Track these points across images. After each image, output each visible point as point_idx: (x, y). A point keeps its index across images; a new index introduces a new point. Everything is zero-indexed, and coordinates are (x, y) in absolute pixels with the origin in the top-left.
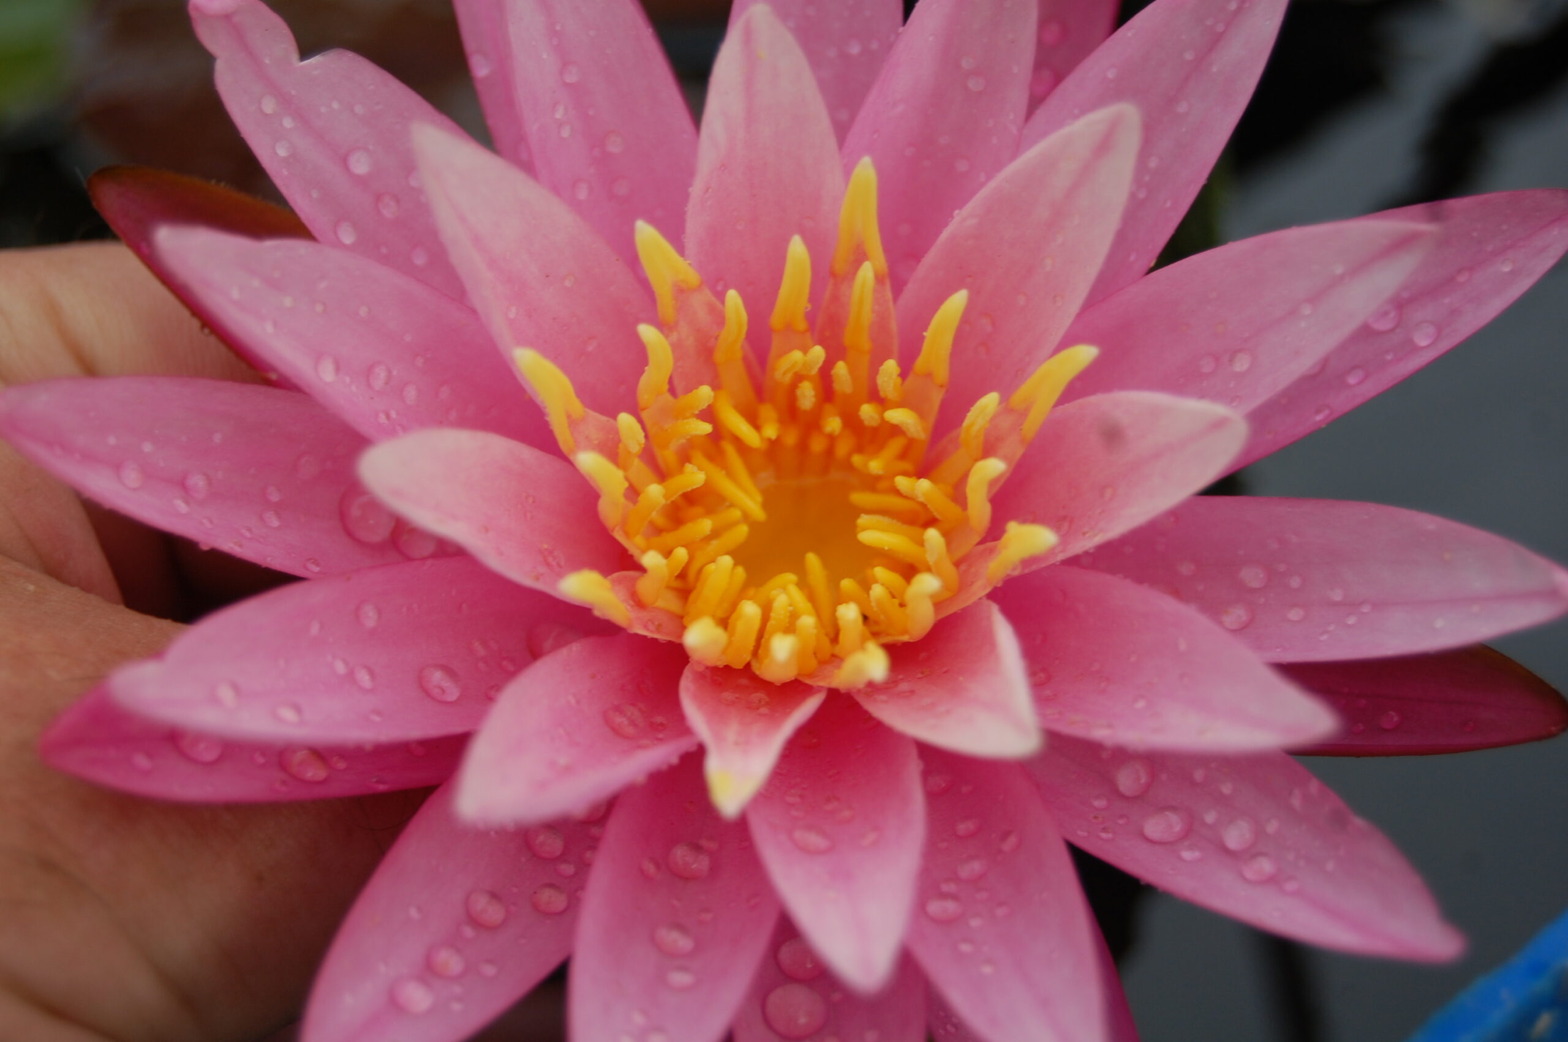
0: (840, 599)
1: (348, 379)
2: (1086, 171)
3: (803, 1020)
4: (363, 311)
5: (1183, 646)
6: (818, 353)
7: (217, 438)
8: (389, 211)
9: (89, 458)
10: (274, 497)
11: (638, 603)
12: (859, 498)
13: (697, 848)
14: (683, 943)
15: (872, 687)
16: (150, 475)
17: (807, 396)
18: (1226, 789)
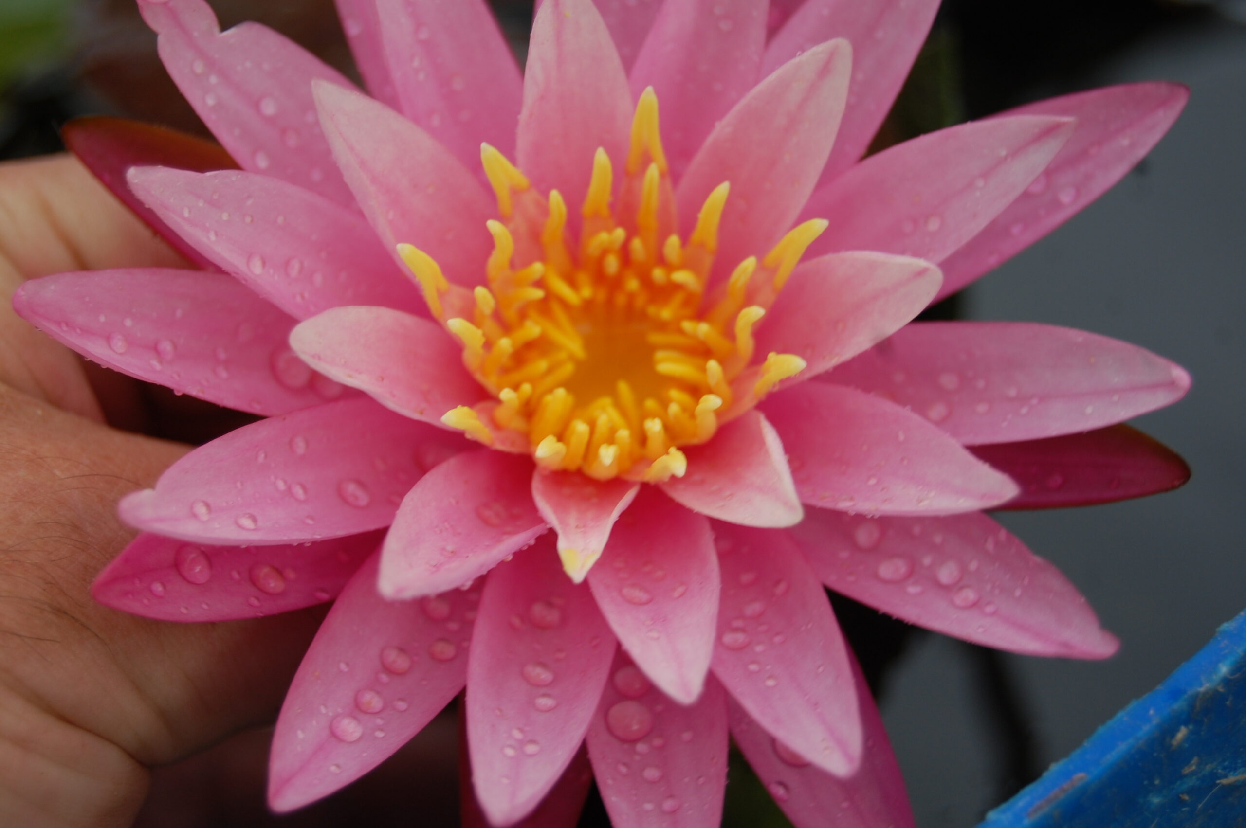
0: (645, 415)
1: (271, 271)
2: (813, 89)
3: (635, 727)
4: (280, 220)
5: (902, 437)
6: (620, 233)
7: (179, 313)
8: (292, 141)
9: (87, 332)
10: (222, 355)
11: (495, 425)
12: (655, 338)
13: (550, 605)
14: (545, 676)
15: (674, 478)
16: (131, 342)
17: (612, 264)
18: (938, 539)
